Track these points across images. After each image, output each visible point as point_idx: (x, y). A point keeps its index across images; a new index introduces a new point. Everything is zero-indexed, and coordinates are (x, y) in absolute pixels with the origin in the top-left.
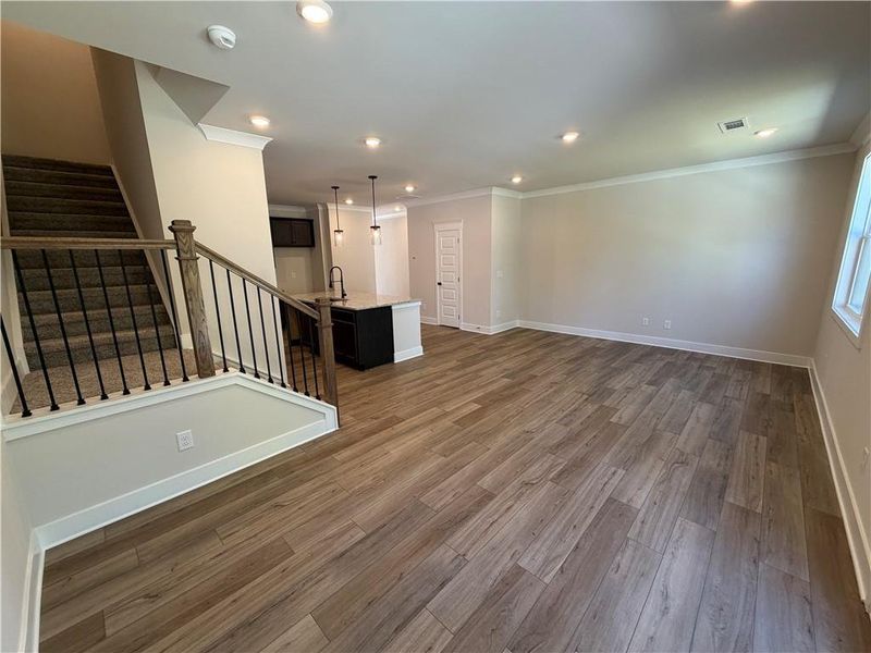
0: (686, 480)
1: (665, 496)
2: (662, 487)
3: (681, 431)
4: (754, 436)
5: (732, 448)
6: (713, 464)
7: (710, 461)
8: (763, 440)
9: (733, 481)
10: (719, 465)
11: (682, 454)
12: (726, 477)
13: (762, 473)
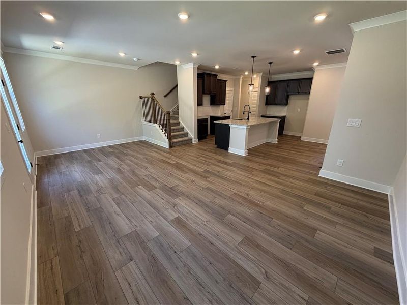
0: (92, 188)
1: (92, 181)
2: (95, 182)
3: (114, 201)
4: (82, 227)
5: (88, 210)
6: (89, 198)
7: (91, 198)
8: (77, 229)
9: (78, 197)
10: (87, 198)
11: (102, 193)
12: (81, 196)
13: (70, 207)
